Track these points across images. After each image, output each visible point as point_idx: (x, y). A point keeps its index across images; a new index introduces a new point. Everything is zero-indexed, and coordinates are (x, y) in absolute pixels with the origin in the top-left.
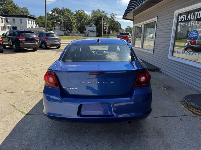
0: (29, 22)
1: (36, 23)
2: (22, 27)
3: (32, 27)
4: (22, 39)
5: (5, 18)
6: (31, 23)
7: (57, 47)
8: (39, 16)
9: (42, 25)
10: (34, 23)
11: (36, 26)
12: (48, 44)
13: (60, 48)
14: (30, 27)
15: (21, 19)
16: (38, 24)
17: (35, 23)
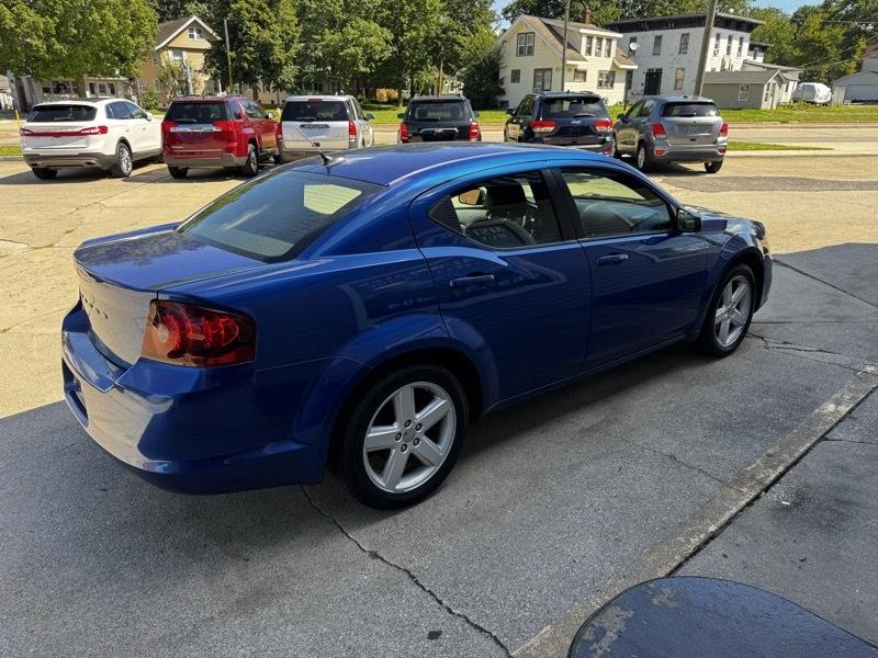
0: (716, 46)
1: (752, 48)
2: (683, 69)
3: (727, 67)
4: (543, 130)
5: (621, 36)
6: (729, 49)
7: (706, 165)
8: (796, 10)
9: (797, 53)
10: (740, 50)
11: (751, 59)
12: (657, 148)
13: (721, 173)
14: (718, 70)
15: (688, 34)
16: (763, 49)
17: (746, 45)
